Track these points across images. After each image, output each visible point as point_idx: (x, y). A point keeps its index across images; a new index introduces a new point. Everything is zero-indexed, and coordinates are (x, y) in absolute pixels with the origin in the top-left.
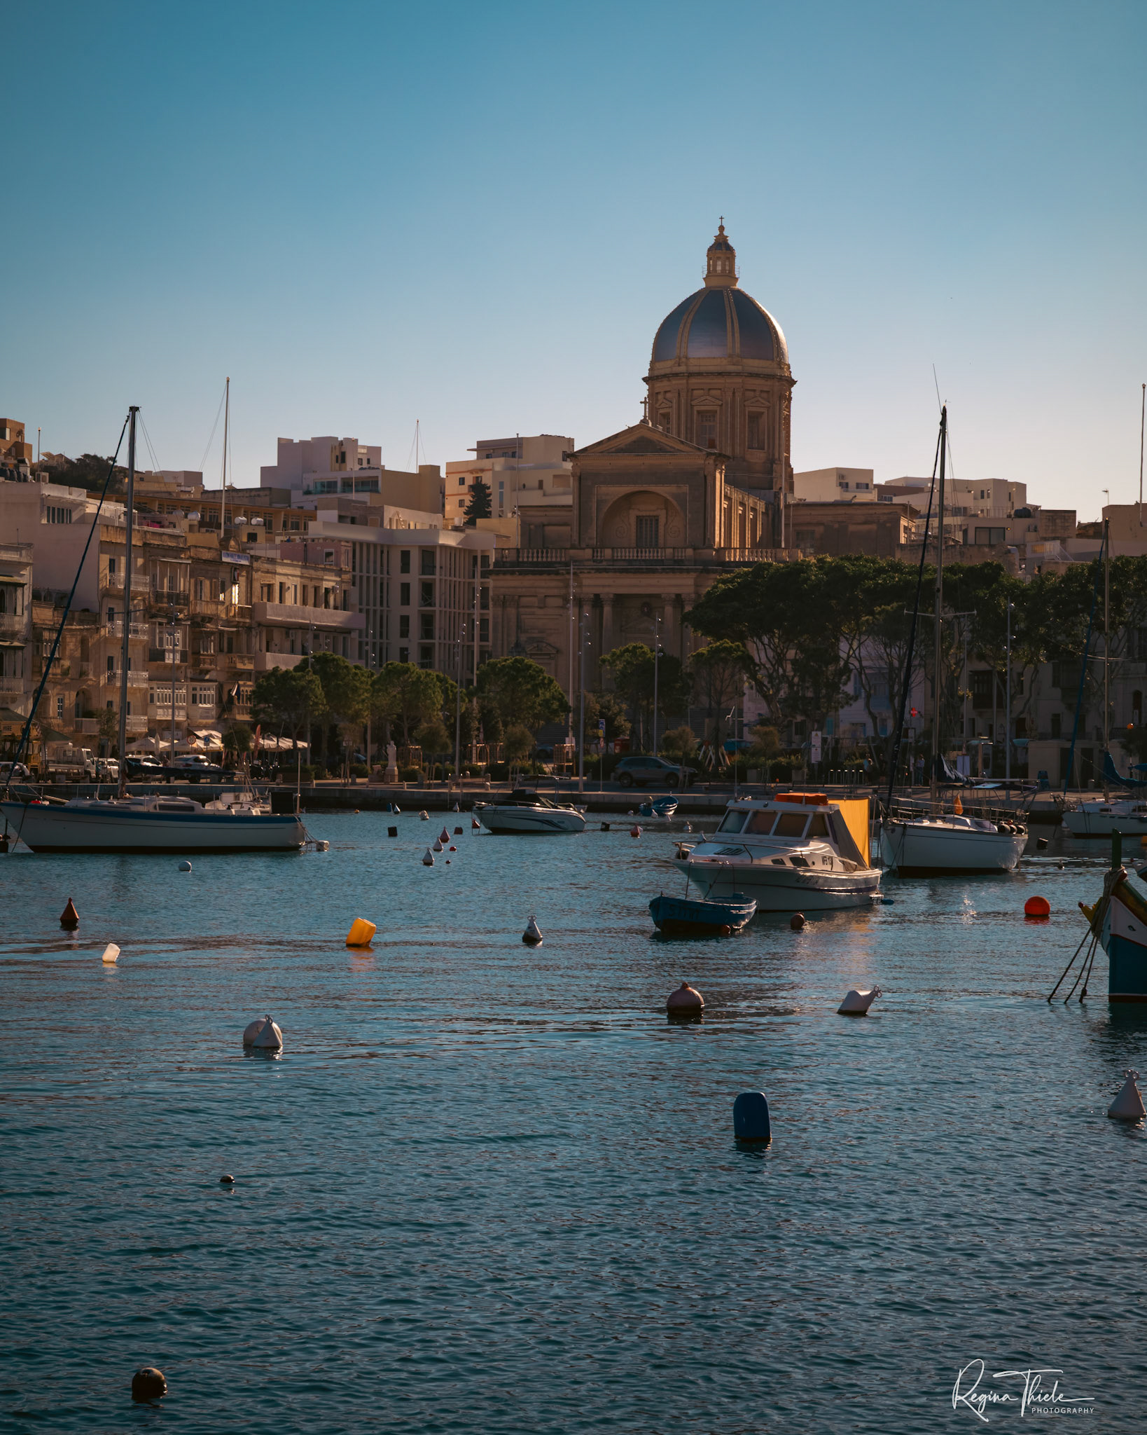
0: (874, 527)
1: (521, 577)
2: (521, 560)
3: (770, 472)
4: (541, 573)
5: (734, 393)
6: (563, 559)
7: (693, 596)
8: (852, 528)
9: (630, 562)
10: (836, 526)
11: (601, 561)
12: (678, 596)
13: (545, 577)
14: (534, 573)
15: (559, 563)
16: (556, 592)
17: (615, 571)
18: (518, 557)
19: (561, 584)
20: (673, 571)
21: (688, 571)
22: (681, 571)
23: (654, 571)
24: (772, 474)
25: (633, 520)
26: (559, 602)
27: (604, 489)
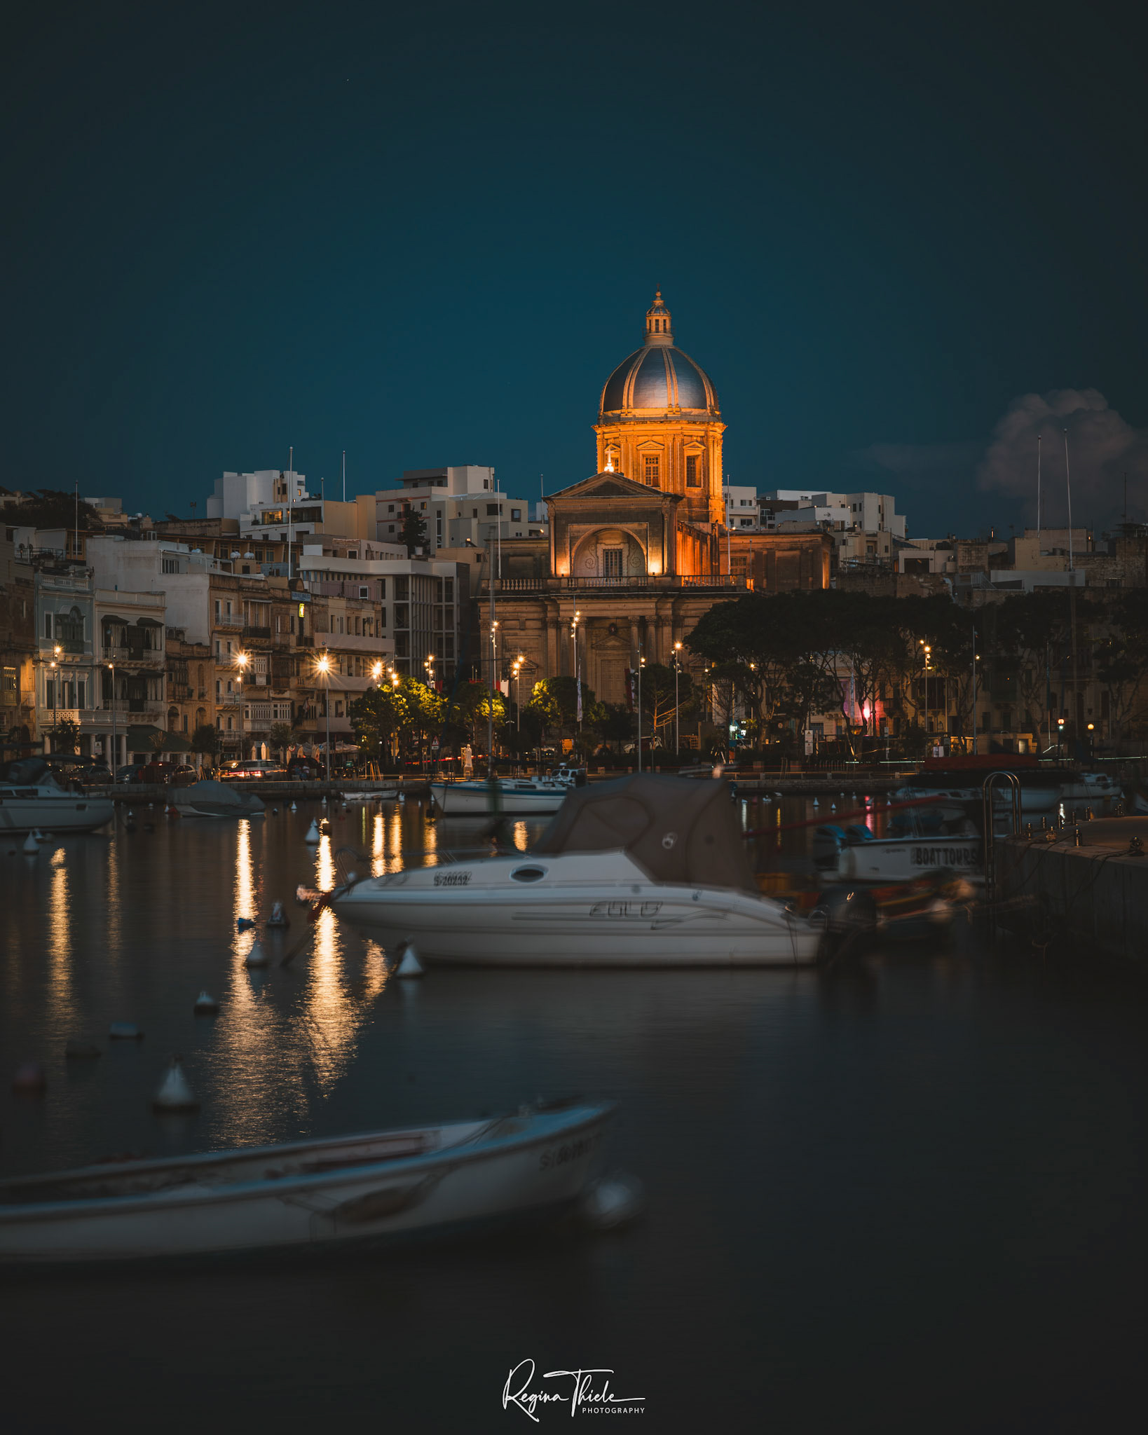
0: (797, 553)
1: (505, 604)
2: (504, 588)
3: (707, 506)
4: (522, 600)
5: (674, 439)
6: (541, 588)
7: (655, 617)
8: (778, 554)
9: (600, 589)
10: (765, 552)
11: (575, 589)
12: (642, 618)
13: (525, 603)
14: (515, 600)
15: (539, 590)
16: (536, 616)
17: (587, 597)
18: (502, 586)
19: (539, 609)
20: (638, 597)
21: (650, 597)
22: (645, 597)
23: (621, 597)
24: (707, 508)
25: (600, 553)
26: (538, 624)
27: (576, 527)
